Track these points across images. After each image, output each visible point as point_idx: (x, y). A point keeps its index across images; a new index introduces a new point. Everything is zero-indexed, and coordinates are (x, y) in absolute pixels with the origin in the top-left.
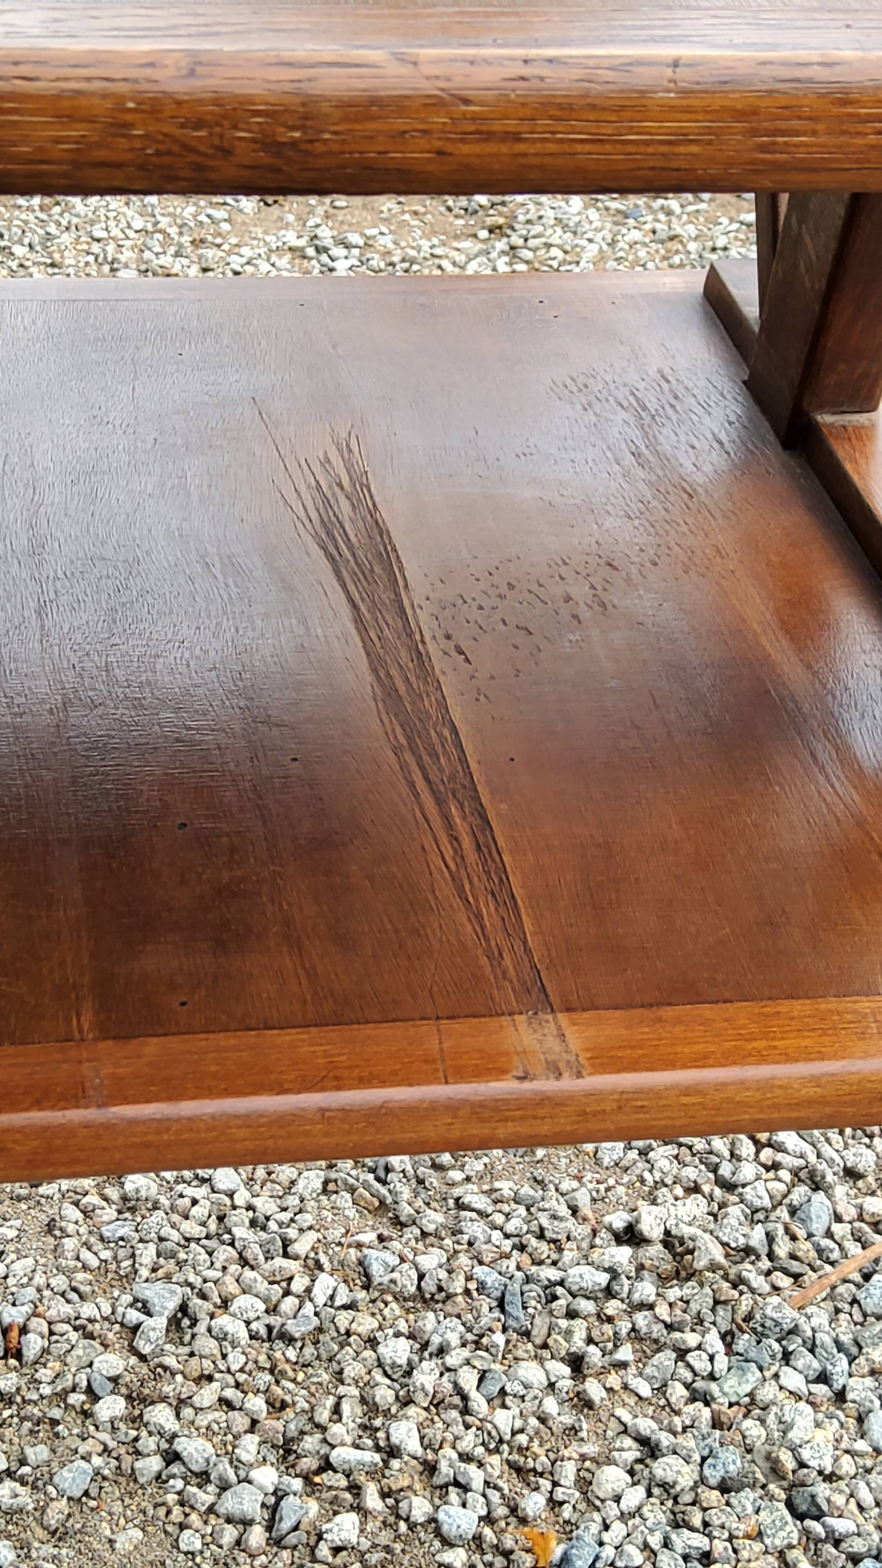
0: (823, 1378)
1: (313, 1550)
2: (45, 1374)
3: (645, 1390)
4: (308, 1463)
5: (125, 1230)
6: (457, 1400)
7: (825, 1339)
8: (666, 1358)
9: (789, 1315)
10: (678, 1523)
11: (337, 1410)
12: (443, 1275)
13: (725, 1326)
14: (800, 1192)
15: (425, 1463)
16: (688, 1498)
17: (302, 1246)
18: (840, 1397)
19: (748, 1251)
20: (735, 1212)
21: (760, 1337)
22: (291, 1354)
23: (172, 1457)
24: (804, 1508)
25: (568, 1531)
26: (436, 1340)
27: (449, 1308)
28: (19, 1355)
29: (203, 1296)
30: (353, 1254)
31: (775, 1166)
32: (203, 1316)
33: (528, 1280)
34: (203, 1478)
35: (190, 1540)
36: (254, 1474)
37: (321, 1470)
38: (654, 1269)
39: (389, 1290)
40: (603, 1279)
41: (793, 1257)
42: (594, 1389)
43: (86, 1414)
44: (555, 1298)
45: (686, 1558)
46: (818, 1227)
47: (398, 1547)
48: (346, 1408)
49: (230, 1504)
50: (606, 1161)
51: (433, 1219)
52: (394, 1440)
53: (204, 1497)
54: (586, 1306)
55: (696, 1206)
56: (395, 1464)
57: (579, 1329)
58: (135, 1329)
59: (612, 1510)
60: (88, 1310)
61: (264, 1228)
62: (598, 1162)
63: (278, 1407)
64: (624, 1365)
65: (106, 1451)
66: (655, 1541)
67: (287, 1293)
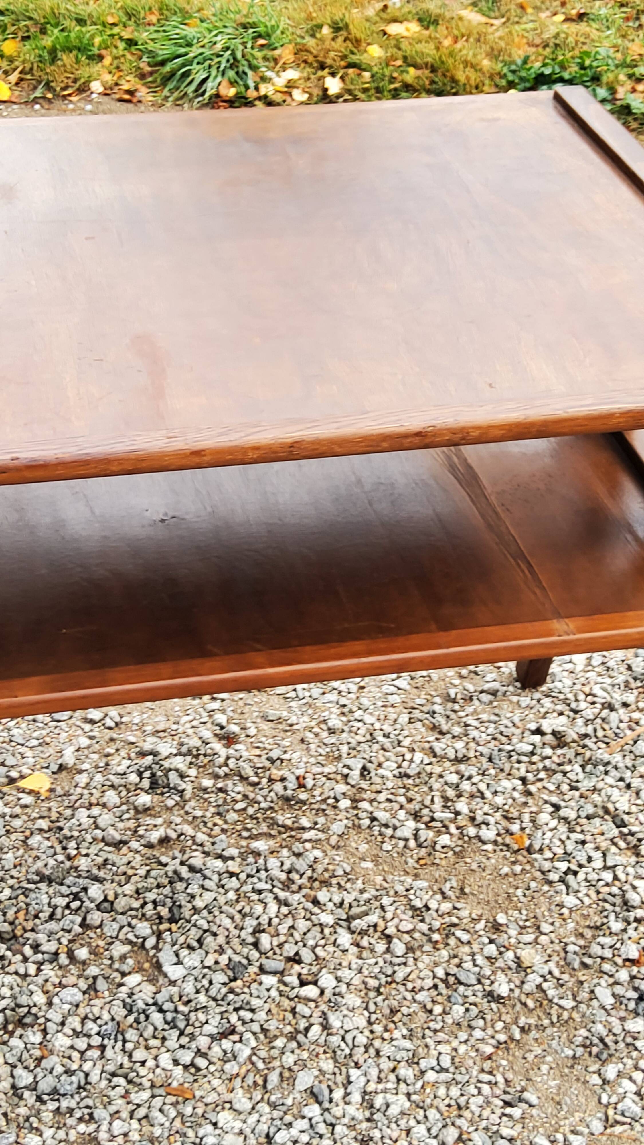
0: (621, 779)
1: (433, 848)
2: (316, 793)
3: (552, 788)
4: (426, 819)
5: (333, 741)
6: (479, 794)
7: (621, 765)
8: (559, 776)
9: (606, 757)
10: (571, 830)
11: (432, 801)
12: (464, 751)
13: (581, 763)
14: (606, 712)
15: (470, 817)
16: (574, 823)
17: (406, 742)
18: (628, 786)
19: (586, 736)
20: (580, 722)
21: (595, 766)
22: (410, 781)
23: (373, 819)
24: (619, 823)
25: (529, 836)
26: (467, 774)
27: (469, 762)
28: (304, 786)
29: (370, 762)
30: (427, 745)
31: (593, 703)
32: (372, 770)
33: (500, 750)
34: (386, 826)
35: (387, 846)
36: (406, 823)
37: (430, 822)
38: (549, 744)
39: (444, 757)
40: (530, 748)
41: (605, 736)
42: (533, 788)
43: (335, 807)
44: (511, 756)
45: (577, 842)
46: (614, 725)
47: (466, 845)
48: (436, 799)
49: (399, 833)
50: (524, 705)
51: (457, 730)
52: (458, 809)
53: (389, 832)
54: (525, 759)
55: (563, 719)
56: (459, 817)
57: (523, 767)
58: (346, 776)
59: (545, 828)
60: (326, 770)
61: (388, 737)
62: (520, 706)
63: (410, 800)
64: (541, 780)
65: (347, 818)
66: (564, 837)
67: (404, 760)
